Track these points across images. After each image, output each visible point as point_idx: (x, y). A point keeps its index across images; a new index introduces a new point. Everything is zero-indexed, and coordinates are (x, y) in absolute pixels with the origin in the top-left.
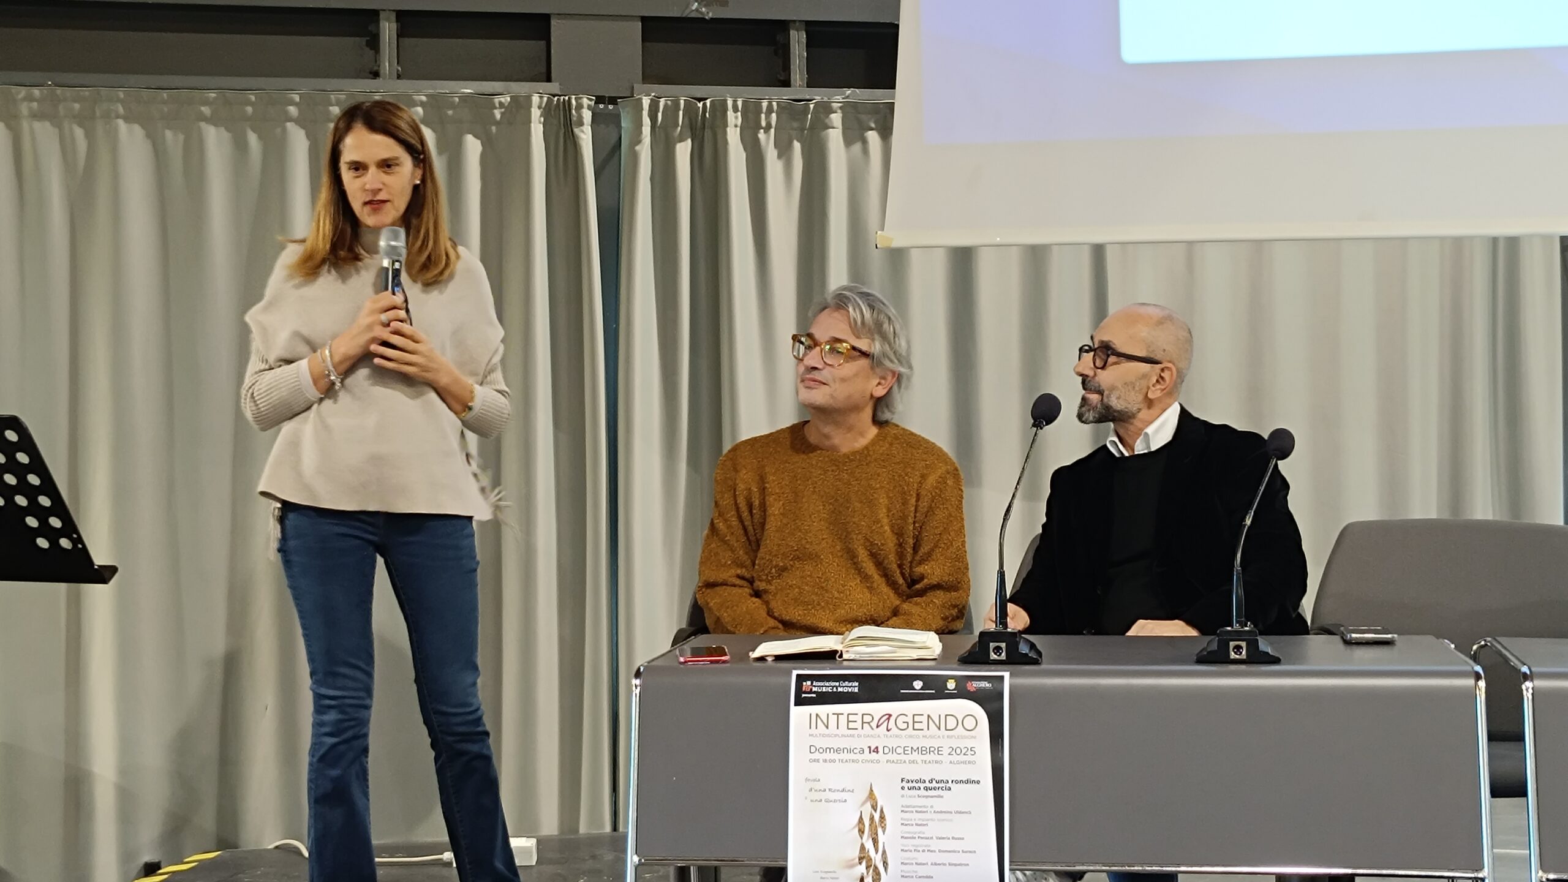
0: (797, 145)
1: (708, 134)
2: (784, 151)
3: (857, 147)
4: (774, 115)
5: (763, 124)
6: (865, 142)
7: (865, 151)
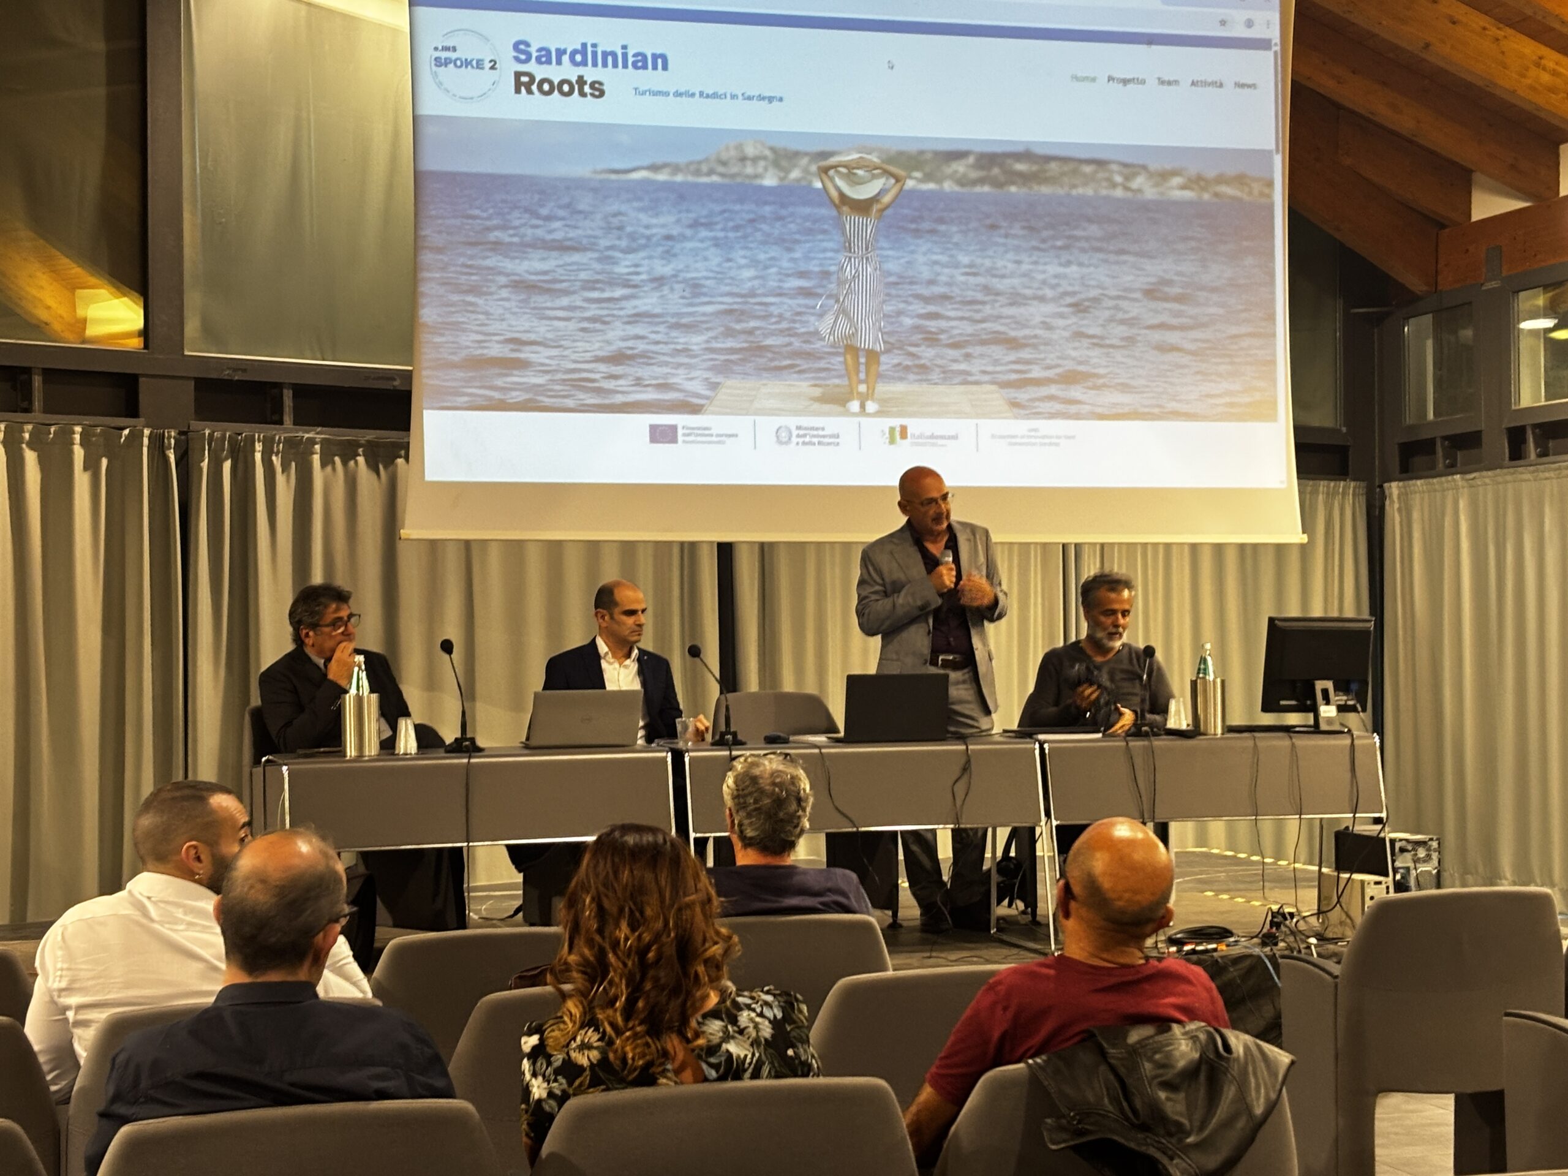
0: (293, 464)
1: (241, 455)
2: (285, 468)
3: (329, 469)
4: (281, 445)
5: (275, 450)
6: (334, 463)
7: (334, 469)
